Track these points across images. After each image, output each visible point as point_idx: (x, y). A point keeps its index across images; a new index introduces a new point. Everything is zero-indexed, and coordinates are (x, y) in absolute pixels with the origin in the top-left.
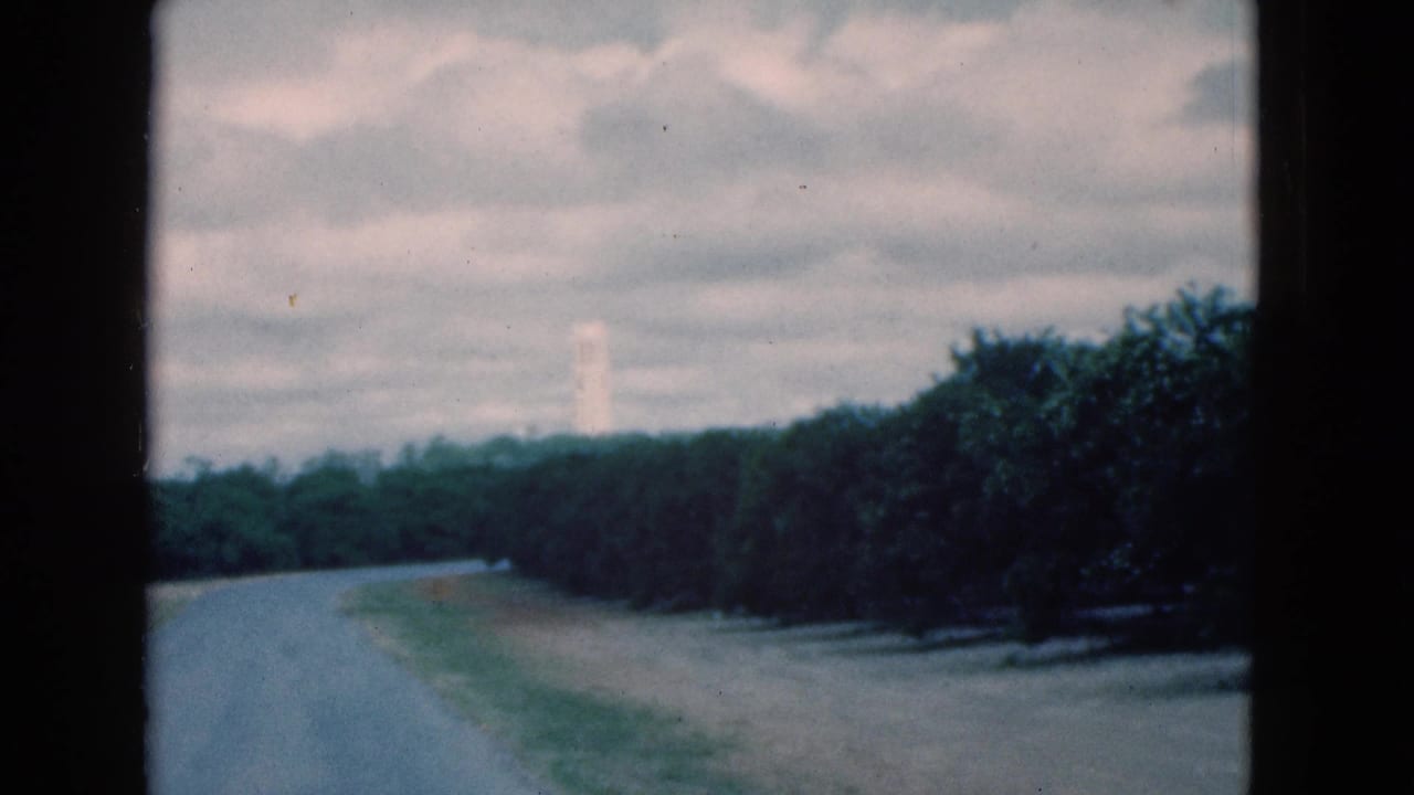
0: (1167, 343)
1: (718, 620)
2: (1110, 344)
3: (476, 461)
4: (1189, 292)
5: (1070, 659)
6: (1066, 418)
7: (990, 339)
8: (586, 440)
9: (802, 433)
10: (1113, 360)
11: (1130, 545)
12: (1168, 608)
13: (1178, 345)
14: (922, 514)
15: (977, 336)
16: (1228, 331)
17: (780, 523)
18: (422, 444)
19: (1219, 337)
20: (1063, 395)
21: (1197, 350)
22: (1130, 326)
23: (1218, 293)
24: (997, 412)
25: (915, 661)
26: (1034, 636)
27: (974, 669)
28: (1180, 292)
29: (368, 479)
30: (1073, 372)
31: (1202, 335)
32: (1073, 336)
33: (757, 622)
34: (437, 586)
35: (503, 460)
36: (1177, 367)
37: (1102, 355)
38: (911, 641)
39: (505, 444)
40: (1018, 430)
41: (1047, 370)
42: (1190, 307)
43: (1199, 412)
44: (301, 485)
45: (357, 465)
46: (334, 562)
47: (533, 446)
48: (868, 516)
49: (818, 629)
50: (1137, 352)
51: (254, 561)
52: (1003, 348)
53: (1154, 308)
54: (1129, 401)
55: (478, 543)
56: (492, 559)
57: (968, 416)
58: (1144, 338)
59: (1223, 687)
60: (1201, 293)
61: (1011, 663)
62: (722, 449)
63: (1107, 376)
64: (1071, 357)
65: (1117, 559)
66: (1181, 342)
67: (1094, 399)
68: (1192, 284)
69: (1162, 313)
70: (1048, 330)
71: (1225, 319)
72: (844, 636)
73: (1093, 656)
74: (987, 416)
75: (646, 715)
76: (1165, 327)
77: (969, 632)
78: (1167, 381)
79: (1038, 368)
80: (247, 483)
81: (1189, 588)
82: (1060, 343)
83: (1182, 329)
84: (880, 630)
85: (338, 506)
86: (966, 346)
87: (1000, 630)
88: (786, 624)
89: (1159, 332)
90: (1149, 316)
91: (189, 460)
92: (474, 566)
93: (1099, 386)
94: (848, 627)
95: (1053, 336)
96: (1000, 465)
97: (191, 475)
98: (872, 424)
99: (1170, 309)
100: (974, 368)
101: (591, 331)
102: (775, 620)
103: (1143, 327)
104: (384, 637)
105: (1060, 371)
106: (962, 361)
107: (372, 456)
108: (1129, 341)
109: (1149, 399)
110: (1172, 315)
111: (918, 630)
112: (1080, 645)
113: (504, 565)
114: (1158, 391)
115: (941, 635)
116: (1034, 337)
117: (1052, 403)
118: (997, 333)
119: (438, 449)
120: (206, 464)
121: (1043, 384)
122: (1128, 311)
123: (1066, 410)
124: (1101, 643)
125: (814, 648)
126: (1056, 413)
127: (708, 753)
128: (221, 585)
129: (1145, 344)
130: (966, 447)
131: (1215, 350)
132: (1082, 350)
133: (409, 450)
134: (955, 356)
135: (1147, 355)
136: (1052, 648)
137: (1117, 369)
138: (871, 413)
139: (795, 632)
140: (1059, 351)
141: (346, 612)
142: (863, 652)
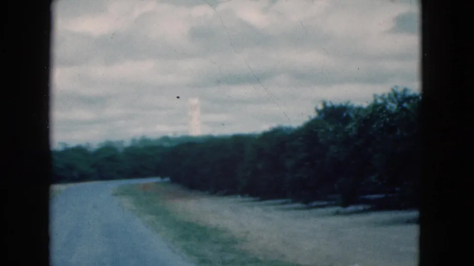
0: (388, 107)
1: (239, 198)
2: (369, 107)
4: (395, 89)
6: (354, 132)
7: (328, 105)
8: (192, 138)
9: (267, 136)
10: (370, 112)
11: (377, 174)
12: (390, 195)
13: (391, 107)
14: (307, 164)
15: (324, 104)
16: (408, 103)
17: (260, 166)
18: (138, 138)
19: (405, 105)
20: (353, 124)
21: (397, 109)
22: (375, 100)
23: (405, 90)
24: (331, 129)
25: (306, 212)
26: (345, 204)
27: (329, 215)
28: (393, 90)
29: (121, 150)
30: (357, 116)
31: (400, 104)
32: (357, 104)
33: (251, 199)
34: (145, 186)
35: (166, 144)
36: (390, 114)
37: (366, 110)
38: (304, 205)
39: (166, 139)
40: (338, 136)
41: (348, 116)
42: (396, 95)
43: (398, 130)
44: (98, 152)
45: (116, 146)
46: (110, 178)
47: (175, 140)
48: (289, 163)
50: (378, 110)
51: (83, 177)
52: (333, 108)
53: (383, 95)
54: (375, 126)
55: (157, 172)
56: (162, 177)
57: (322, 130)
58: (379, 105)
59: (409, 222)
60: (400, 90)
61: (337, 213)
62: (239, 141)
63: (368, 117)
64: (356, 111)
65: (373, 179)
66: (393, 106)
67: (363, 125)
68: (396, 87)
69: (386, 96)
70: (348, 102)
71: (407, 99)
72: (283, 204)
73: (364, 211)
74: (328, 131)
76: (388, 101)
77: (325, 203)
78: (388, 119)
79: (345, 115)
80: (80, 151)
81: (397, 189)
83: (393, 102)
84: (294, 202)
85: (110, 159)
86: (320, 107)
87: (334, 202)
88: (262, 199)
89: (385, 103)
90: (382, 98)
92: (157, 180)
93: (365, 121)
94: (284, 201)
95: (350, 104)
97: (61, 148)
98: (289, 132)
99: (389, 94)
100: (323, 114)
101: (195, 101)
102: (258, 198)
103: (380, 101)
104: (127, 202)
105: (352, 115)
106: (319, 112)
107: (121, 142)
108: (375, 106)
109: (382, 125)
110: (390, 98)
111: (306, 202)
112: (361, 207)
113: (167, 179)
114: (385, 123)
115: (315, 204)
116: (343, 104)
117: (349, 126)
118: (330, 102)
119: (144, 140)
120: (65, 144)
121: (347, 120)
122: (375, 96)
123: (354, 128)
124: (368, 207)
125: (272, 208)
126: (351, 129)
127: (236, 243)
128: (72, 186)
129: (380, 107)
130: (321, 140)
131: (404, 109)
132: (360, 109)
133: (134, 140)
134: (317, 110)
135: (381, 111)
136: (351, 208)
137: (371, 115)
138: (288, 129)
139: (263, 202)
140: (351, 108)
141: (116, 195)
142: (288, 209)
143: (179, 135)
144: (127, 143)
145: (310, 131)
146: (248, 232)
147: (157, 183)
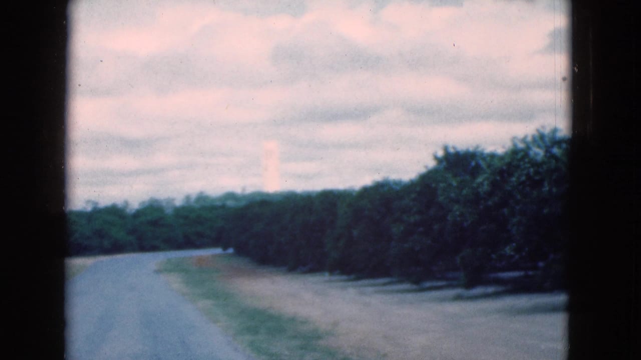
0: (532, 153)
1: (326, 276)
2: (506, 153)
3: (219, 203)
4: (542, 130)
5: (486, 296)
6: (486, 187)
7: (451, 150)
8: (268, 195)
9: (366, 192)
10: (507, 160)
11: (514, 244)
12: (531, 273)
13: (536, 154)
14: (421, 229)
15: (446, 149)
16: (560, 147)
17: (355, 233)
18: (194, 196)
19: (556, 151)
20: (486, 175)
21: (545, 156)
22: (515, 145)
23: (555, 130)
24: (455, 184)
26: (470, 285)
27: (443, 300)
28: (538, 130)
29: (169, 211)
30: (489, 166)
31: (548, 150)
33: (345, 277)
34: (200, 260)
35: (230, 203)
36: (535, 164)
37: (502, 158)
38: (414, 287)
39: (231, 196)
40: (464, 192)
41: (478, 166)
42: (542, 137)
43: (546, 184)
44: (138, 214)
45: (164, 204)
46: (154, 248)
47: (244, 197)
48: (397, 229)
49: (372, 281)
50: (519, 156)
51: (116, 248)
52: (457, 155)
53: (526, 137)
54: (514, 179)
55: (218, 240)
56: (225, 248)
57: (442, 185)
58: (522, 150)
59: (554, 309)
60: (547, 131)
61: (459, 298)
62: (330, 199)
63: (505, 168)
64: (488, 159)
65: (508, 250)
66: (538, 153)
67: (498, 178)
69: (529, 139)
70: (478, 147)
71: (557, 142)
72: (385, 284)
73: (497, 295)
74: (450, 185)
75: (293, 320)
76: (531, 145)
77: (440, 283)
78: (532, 170)
79: (473, 163)
80: (115, 213)
81: (541, 264)
82: (482, 154)
83: (539, 147)
84: (401, 282)
85: (155, 223)
86: (440, 153)
87: (454, 282)
88: (358, 278)
89: (529, 147)
90: (524, 140)
91: (88, 202)
92: (218, 251)
93: (501, 172)
94: (387, 280)
95: (480, 149)
96: (456, 207)
97: (89, 208)
98: (398, 188)
99: (534, 137)
100: (444, 163)
102: (353, 276)
103: (521, 146)
104: (175, 282)
105: (483, 164)
106: (439, 160)
107: (170, 201)
108: (515, 152)
109: (523, 178)
110: (534, 140)
111: (417, 282)
112: (491, 289)
113: (231, 251)
114: (528, 175)
115: (428, 284)
116: (471, 149)
117: (480, 180)
118: (454, 148)
119: (201, 198)
120: (97, 203)
121: (475, 171)
122: (514, 138)
123: (486, 183)
124: (500, 288)
125: (370, 289)
126: (482, 184)
127: (319, 337)
128: (102, 259)
129: (522, 154)
130: (441, 199)
131: (553, 156)
132: (493, 156)
133: (188, 198)
134: (436, 158)
135: (523, 158)
136: (479, 290)
137: (509, 165)
138: (398, 183)
139: (360, 282)
140: (483, 156)
141: (158, 272)
142: (392, 292)
144: (178, 203)
145: (427, 182)
146: (336, 324)
147: (214, 256)
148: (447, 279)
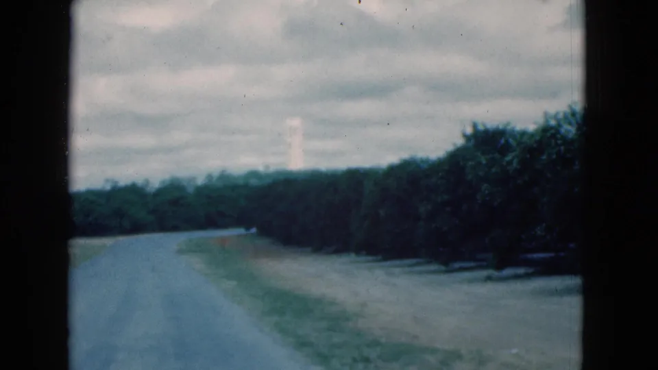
0: (563, 131)
1: (353, 256)
2: (537, 131)
3: (241, 182)
4: (573, 106)
5: (517, 277)
6: (515, 164)
7: (481, 127)
8: (291, 173)
9: (392, 170)
10: (538, 138)
11: (544, 225)
12: (562, 254)
13: (568, 131)
14: (448, 209)
15: (475, 126)
17: (382, 212)
18: (216, 174)
20: (513, 154)
21: (576, 134)
22: (547, 121)
24: (484, 161)
25: (444, 277)
26: (500, 266)
27: (471, 281)
28: (570, 107)
29: (191, 190)
30: (519, 143)
31: (580, 127)
32: (519, 127)
33: (370, 258)
34: (223, 240)
35: (254, 182)
36: (567, 142)
37: (532, 135)
38: (443, 268)
39: (254, 174)
40: (494, 170)
41: (507, 141)
42: (574, 114)
43: (577, 162)
44: (160, 192)
45: (185, 184)
46: (175, 229)
47: (268, 175)
48: (423, 209)
49: (398, 262)
50: (549, 134)
51: (136, 228)
52: (486, 132)
53: (557, 113)
54: (544, 157)
55: (242, 220)
56: (248, 228)
57: (470, 163)
58: (552, 128)
60: (579, 108)
61: (489, 278)
62: (355, 178)
63: (535, 145)
64: (518, 136)
65: (539, 231)
66: (570, 130)
67: (528, 156)
68: (575, 103)
69: (561, 116)
70: (508, 124)
72: (413, 265)
73: (527, 276)
74: (480, 163)
75: (319, 301)
76: (562, 123)
77: (472, 264)
78: (562, 148)
79: (503, 141)
80: (134, 192)
81: (572, 245)
82: (513, 131)
83: (570, 124)
84: (429, 263)
85: (176, 202)
86: (469, 131)
87: (485, 263)
88: (385, 259)
89: (559, 125)
90: (555, 117)
91: (107, 181)
92: (241, 231)
93: (531, 150)
94: (414, 261)
95: (509, 128)
96: (485, 186)
97: (108, 187)
98: (425, 166)
99: (565, 114)
100: (473, 142)
101: (296, 122)
102: (380, 257)
103: (553, 123)
104: (197, 262)
105: (513, 143)
106: (467, 138)
107: (193, 179)
108: (546, 129)
109: (554, 157)
110: (565, 117)
111: (446, 263)
112: (521, 271)
113: (254, 230)
114: (559, 153)
115: (457, 265)
116: (501, 127)
117: (508, 158)
118: (484, 125)
119: (223, 176)
120: (116, 182)
121: (506, 149)
122: (546, 114)
123: (515, 162)
124: (530, 270)
125: (397, 270)
126: (510, 163)
127: (348, 319)
128: (122, 239)
129: (553, 131)
130: (470, 177)
132: (523, 133)
133: (210, 177)
134: (465, 136)
135: (553, 136)
136: (508, 272)
137: (540, 142)
138: (426, 161)
139: (388, 263)
140: (513, 134)
141: (180, 252)
142: (420, 273)
143: (272, 169)
144: (200, 181)
145: (455, 160)
146: (364, 305)
147: (239, 236)
148: (475, 260)
